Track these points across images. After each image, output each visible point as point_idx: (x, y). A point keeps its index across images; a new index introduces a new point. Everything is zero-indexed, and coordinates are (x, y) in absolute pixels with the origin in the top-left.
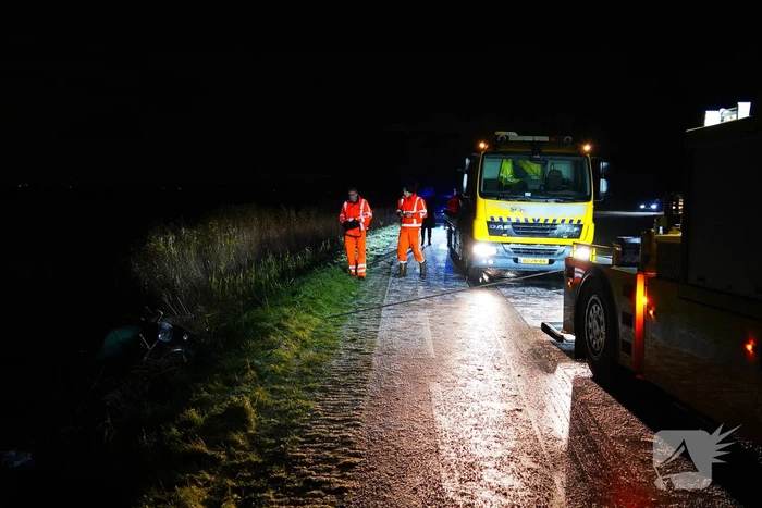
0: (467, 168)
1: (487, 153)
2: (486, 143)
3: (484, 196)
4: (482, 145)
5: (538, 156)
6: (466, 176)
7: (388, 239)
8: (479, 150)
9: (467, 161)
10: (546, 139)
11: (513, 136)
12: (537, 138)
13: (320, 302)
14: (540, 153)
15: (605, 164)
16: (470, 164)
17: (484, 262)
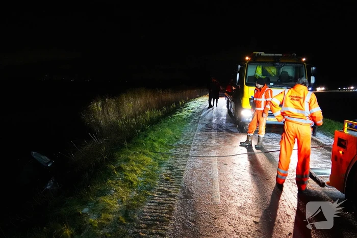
0: (239, 70)
1: (250, 62)
2: (249, 57)
3: (248, 85)
4: (247, 58)
5: (278, 64)
6: (238, 74)
7: (200, 103)
8: (245, 61)
9: (239, 67)
10: (281, 55)
11: (263, 54)
12: (276, 55)
13: (156, 144)
14: (278, 62)
15: (314, 68)
16: (241, 68)
17: (247, 120)
